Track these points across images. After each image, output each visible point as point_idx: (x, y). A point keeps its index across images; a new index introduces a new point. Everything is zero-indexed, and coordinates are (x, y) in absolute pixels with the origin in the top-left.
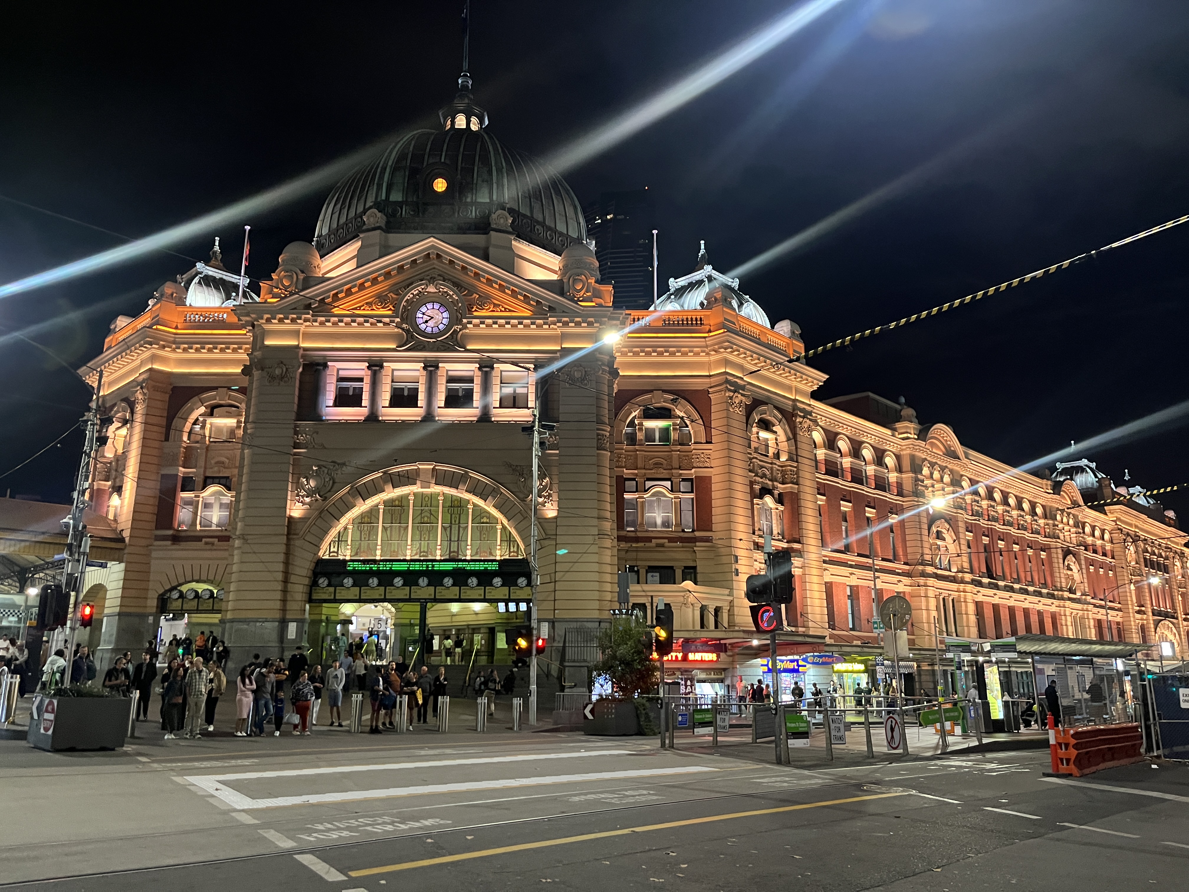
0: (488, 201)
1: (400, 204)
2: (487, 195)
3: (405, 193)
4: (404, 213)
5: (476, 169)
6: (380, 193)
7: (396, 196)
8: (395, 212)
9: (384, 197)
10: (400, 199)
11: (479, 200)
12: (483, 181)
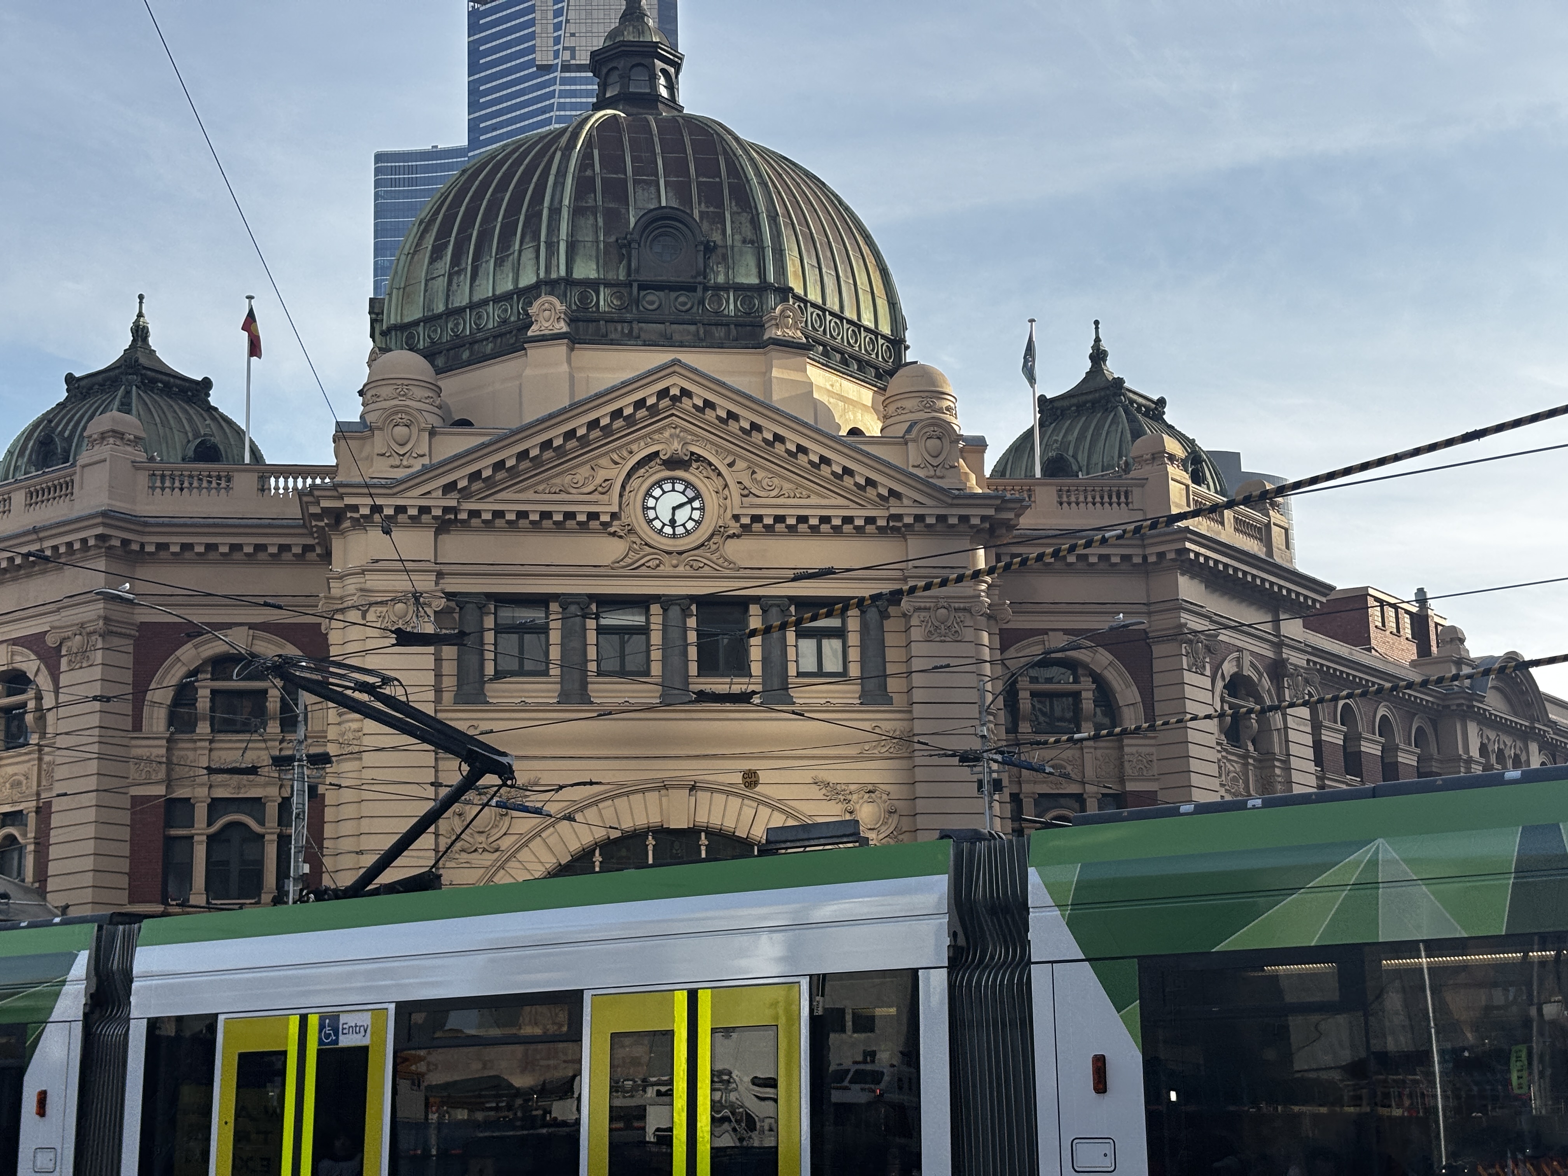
0: (757, 281)
1: (594, 285)
2: (754, 271)
3: (601, 262)
4: (602, 303)
5: (728, 215)
6: (554, 262)
7: (586, 270)
8: (584, 298)
9: (563, 273)
10: (593, 275)
11: (738, 280)
12: (744, 241)
